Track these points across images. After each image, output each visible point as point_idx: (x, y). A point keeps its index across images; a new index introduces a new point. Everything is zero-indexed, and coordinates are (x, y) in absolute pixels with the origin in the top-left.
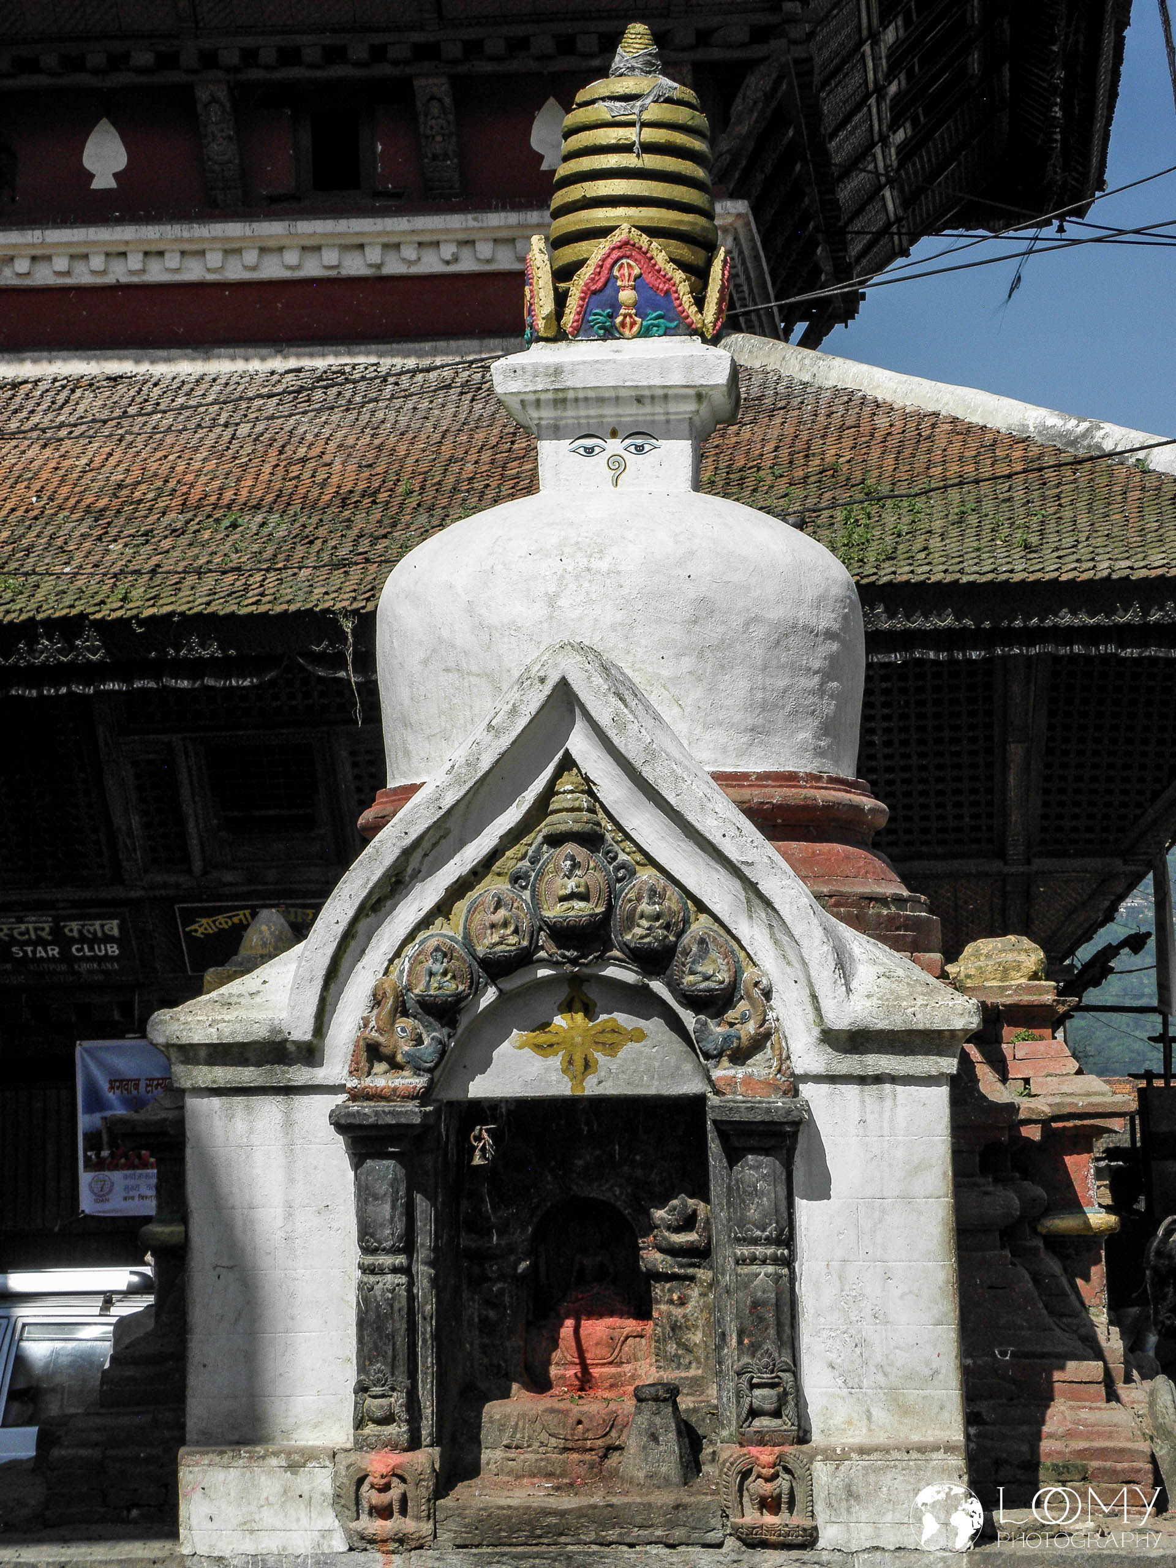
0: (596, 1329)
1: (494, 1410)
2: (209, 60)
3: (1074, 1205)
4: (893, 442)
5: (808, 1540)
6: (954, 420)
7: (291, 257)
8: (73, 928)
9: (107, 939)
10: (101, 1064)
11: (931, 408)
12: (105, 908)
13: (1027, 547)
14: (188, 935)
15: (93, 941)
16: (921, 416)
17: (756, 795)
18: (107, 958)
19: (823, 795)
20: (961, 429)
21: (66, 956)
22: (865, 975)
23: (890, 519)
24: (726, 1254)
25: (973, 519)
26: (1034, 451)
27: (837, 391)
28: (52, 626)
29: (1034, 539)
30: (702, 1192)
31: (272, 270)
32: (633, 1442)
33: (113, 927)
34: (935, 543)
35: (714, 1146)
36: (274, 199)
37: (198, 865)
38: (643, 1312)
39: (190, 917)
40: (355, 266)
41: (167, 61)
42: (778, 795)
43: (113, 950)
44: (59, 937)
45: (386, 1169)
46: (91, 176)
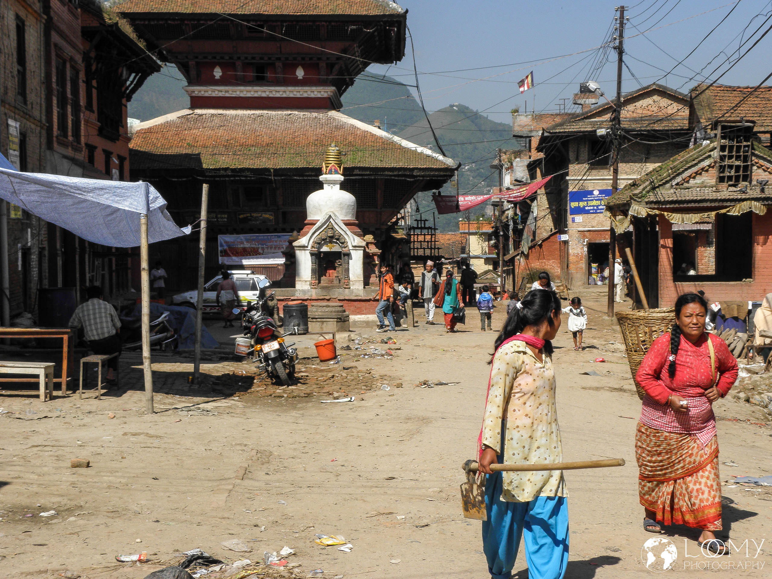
0: (331, 271)
1: (322, 278)
2: (239, 58)
3: (375, 261)
4: (360, 137)
5: (350, 288)
6: (371, 133)
7: (252, 93)
8: (219, 216)
9: (225, 218)
10: (223, 239)
11: (367, 130)
12: (224, 213)
13: (381, 161)
14: (239, 218)
15: (222, 218)
16: (365, 132)
17: (346, 222)
18: (224, 221)
19: (352, 222)
20: (373, 135)
21: (217, 221)
22: (356, 241)
23: (360, 154)
24: (343, 265)
25: (373, 155)
26: (383, 140)
27: (351, 125)
28: (223, 169)
29: (382, 159)
30: (341, 259)
31: (249, 95)
32: (335, 281)
33: (226, 216)
34: (367, 159)
35: (342, 255)
36: (249, 82)
37: (241, 206)
38: (335, 270)
39: (239, 215)
40: (264, 95)
41: (231, 58)
42: (348, 222)
43: (226, 220)
44: (216, 217)
45: (314, 257)
46: (215, 76)
